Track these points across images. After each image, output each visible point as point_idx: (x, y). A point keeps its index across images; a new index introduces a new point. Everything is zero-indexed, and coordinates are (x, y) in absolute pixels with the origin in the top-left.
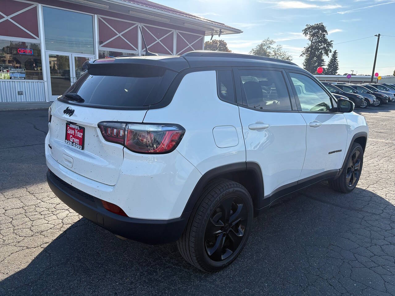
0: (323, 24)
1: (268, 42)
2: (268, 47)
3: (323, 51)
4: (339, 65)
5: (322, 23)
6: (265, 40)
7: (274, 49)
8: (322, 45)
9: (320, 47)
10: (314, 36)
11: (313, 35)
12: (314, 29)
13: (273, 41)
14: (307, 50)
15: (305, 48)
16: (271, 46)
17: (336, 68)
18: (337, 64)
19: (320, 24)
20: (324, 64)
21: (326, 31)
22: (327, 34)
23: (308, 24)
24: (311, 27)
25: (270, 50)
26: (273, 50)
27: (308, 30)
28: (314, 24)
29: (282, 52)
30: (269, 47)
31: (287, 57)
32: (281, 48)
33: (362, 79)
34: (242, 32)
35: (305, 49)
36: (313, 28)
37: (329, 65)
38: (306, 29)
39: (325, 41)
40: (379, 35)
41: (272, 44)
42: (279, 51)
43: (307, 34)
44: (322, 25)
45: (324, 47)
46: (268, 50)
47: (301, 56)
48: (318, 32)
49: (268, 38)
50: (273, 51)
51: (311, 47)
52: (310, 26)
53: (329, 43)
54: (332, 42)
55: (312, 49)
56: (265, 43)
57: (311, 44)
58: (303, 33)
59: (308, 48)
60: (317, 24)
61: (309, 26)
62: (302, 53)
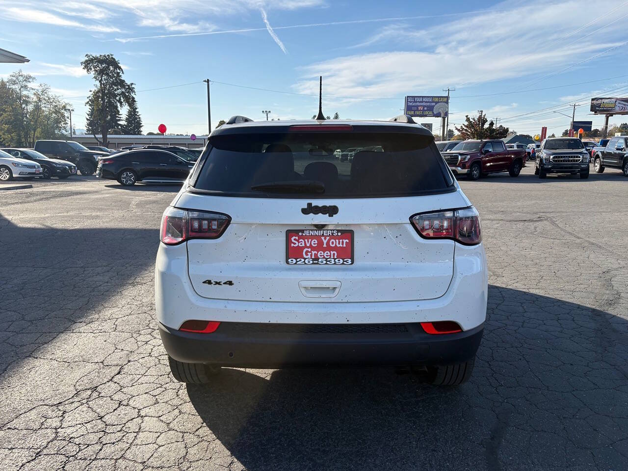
0: (114, 57)
1: (21, 78)
2: (22, 87)
3: (122, 98)
4: (142, 119)
5: (112, 55)
6: (14, 74)
7: (35, 90)
8: (118, 89)
9: (116, 92)
10: (103, 74)
11: (101, 72)
12: (102, 64)
13: (30, 77)
14: (95, 95)
15: (91, 91)
16: (30, 85)
17: (138, 125)
18: (139, 118)
19: (108, 56)
20: (120, 118)
21: (120, 68)
22: (123, 73)
23: (89, 54)
24: (95, 59)
25: (28, 92)
26: (34, 92)
27: (90, 63)
28: (98, 56)
29: (50, 97)
30: (26, 87)
31: (63, 105)
32: (49, 90)
33: (185, 140)
34: (28, 61)
35: (92, 93)
36: (100, 61)
37: (127, 120)
38: (86, 61)
39: (122, 83)
40: (208, 80)
41: (29, 82)
42: (46, 95)
43: (91, 69)
44: (112, 58)
45: (123, 92)
46: (25, 93)
47: (87, 103)
48: (108, 68)
49: (21, 71)
50: (35, 94)
51: (102, 90)
52: (93, 57)
53: (129, 86)
54: (133, 86)
55: (104, 94)
56: (14, 78)
57: (101, 85)
58: (83, 67)
59: (98, 92)
60: (105, 56)
61: (91, 57)
62: (88, 100)
